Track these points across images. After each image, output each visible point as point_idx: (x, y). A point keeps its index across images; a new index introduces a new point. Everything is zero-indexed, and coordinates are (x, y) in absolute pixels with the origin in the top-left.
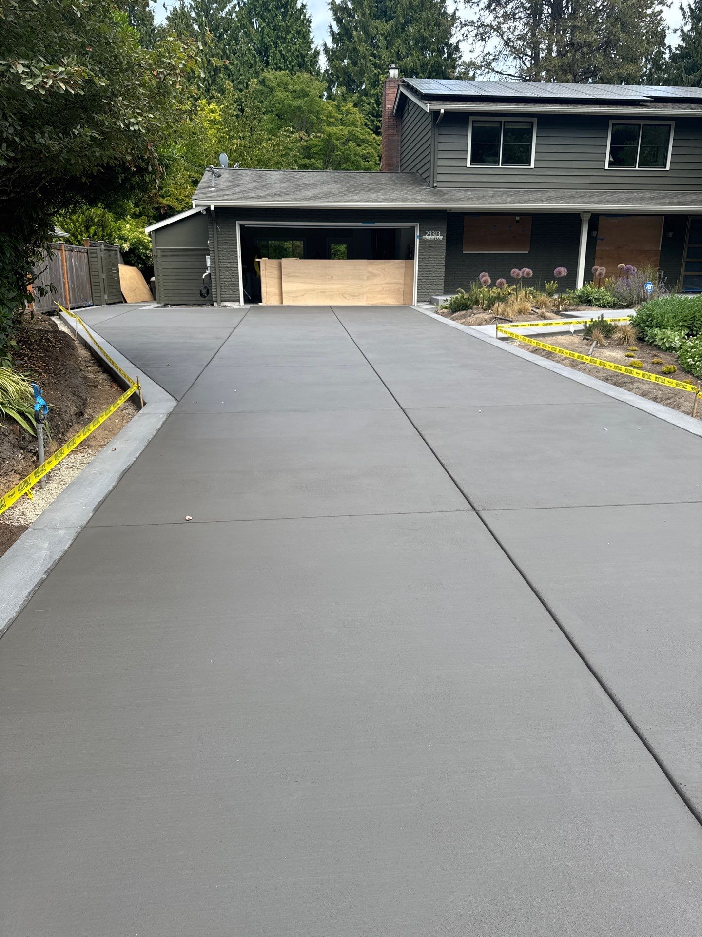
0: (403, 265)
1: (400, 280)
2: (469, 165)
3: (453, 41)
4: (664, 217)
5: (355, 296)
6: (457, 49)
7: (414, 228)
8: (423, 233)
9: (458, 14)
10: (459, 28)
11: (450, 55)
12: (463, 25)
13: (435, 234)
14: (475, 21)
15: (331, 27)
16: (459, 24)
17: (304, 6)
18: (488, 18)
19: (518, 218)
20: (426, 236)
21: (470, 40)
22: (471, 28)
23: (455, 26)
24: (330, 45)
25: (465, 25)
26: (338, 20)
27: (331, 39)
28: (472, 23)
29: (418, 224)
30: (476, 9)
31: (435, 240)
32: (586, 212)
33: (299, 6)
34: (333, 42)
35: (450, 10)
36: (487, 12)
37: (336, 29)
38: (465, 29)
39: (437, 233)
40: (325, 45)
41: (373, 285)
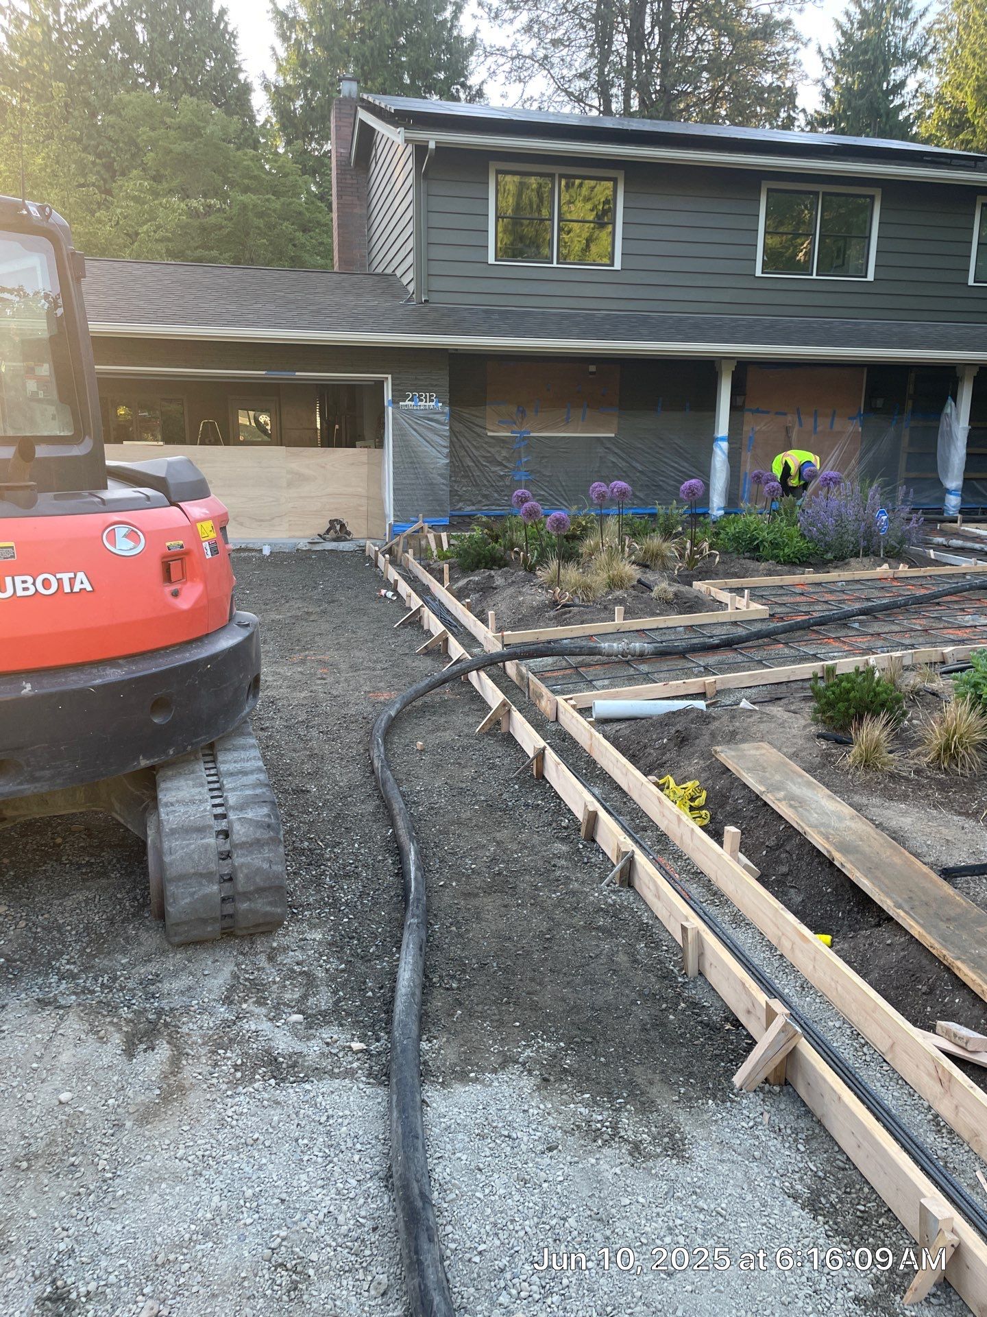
0: (364, 458)
1: (360, 490)
2: (492, 260)
3: (473, 80)
4: (865, 370)
5: (262, 521)
7: (380, 384)
8: (399, 396)
9: (479, 37)
10: (482, 59)
12: (487, 54)
13: (426, 398)
14: (508, 47)
16: (481, 52)
18: (528, 46)
19: (592, 368)
20: (407, 403)
21: (501, 78)
22: (501, 60)
23: (475, 53)
24: (272, 76)
25: (490, 55)
27: (274, 67)
28: (502, 51)
29: (389, 376)
31: (426, 411)
32: (727, 356)
34: (278, 71)
36: (526, 37)
38: (490, 60)
39: (431, 396)
40: (264, 76)
41: (301, 497)
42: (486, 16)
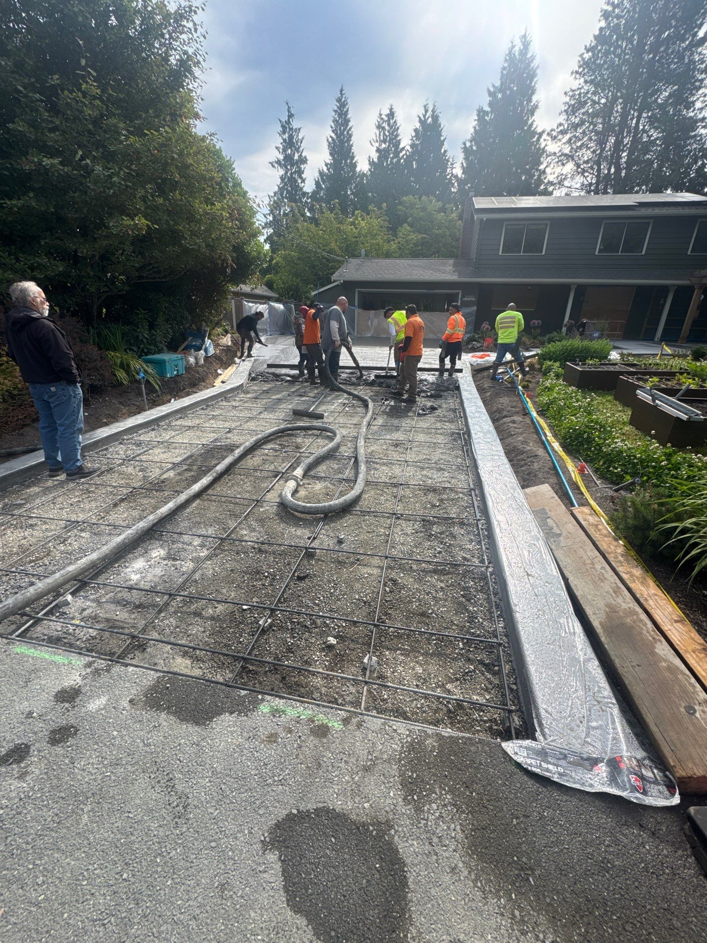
2: (500, 254)
3: (542, 167)
4: (635, 288)
6: (544, 172)
7: (458, 293)
9: (546, 148)
10: (546, 158)
11: (539, 176)
12: (548, 156)
13: (471, 297)
14: (558, 152)
15: (462, 163)
17: (445, 151)
18: (567, 150)
19: (529, 288)
20: (465, 299)
22: (553, 158)
25: (549, 156)
26: (466, 159)
28: (555, 154)
29: (461, 291)
30: (559, 144)
31: (471, 301)
32: (574, 284)
33: (443, 151)
34: (463, 173)
35: (542, 146)
37: (465, 165)
38: (549, 158)
39: (473, 297)
42: (549, 138)
